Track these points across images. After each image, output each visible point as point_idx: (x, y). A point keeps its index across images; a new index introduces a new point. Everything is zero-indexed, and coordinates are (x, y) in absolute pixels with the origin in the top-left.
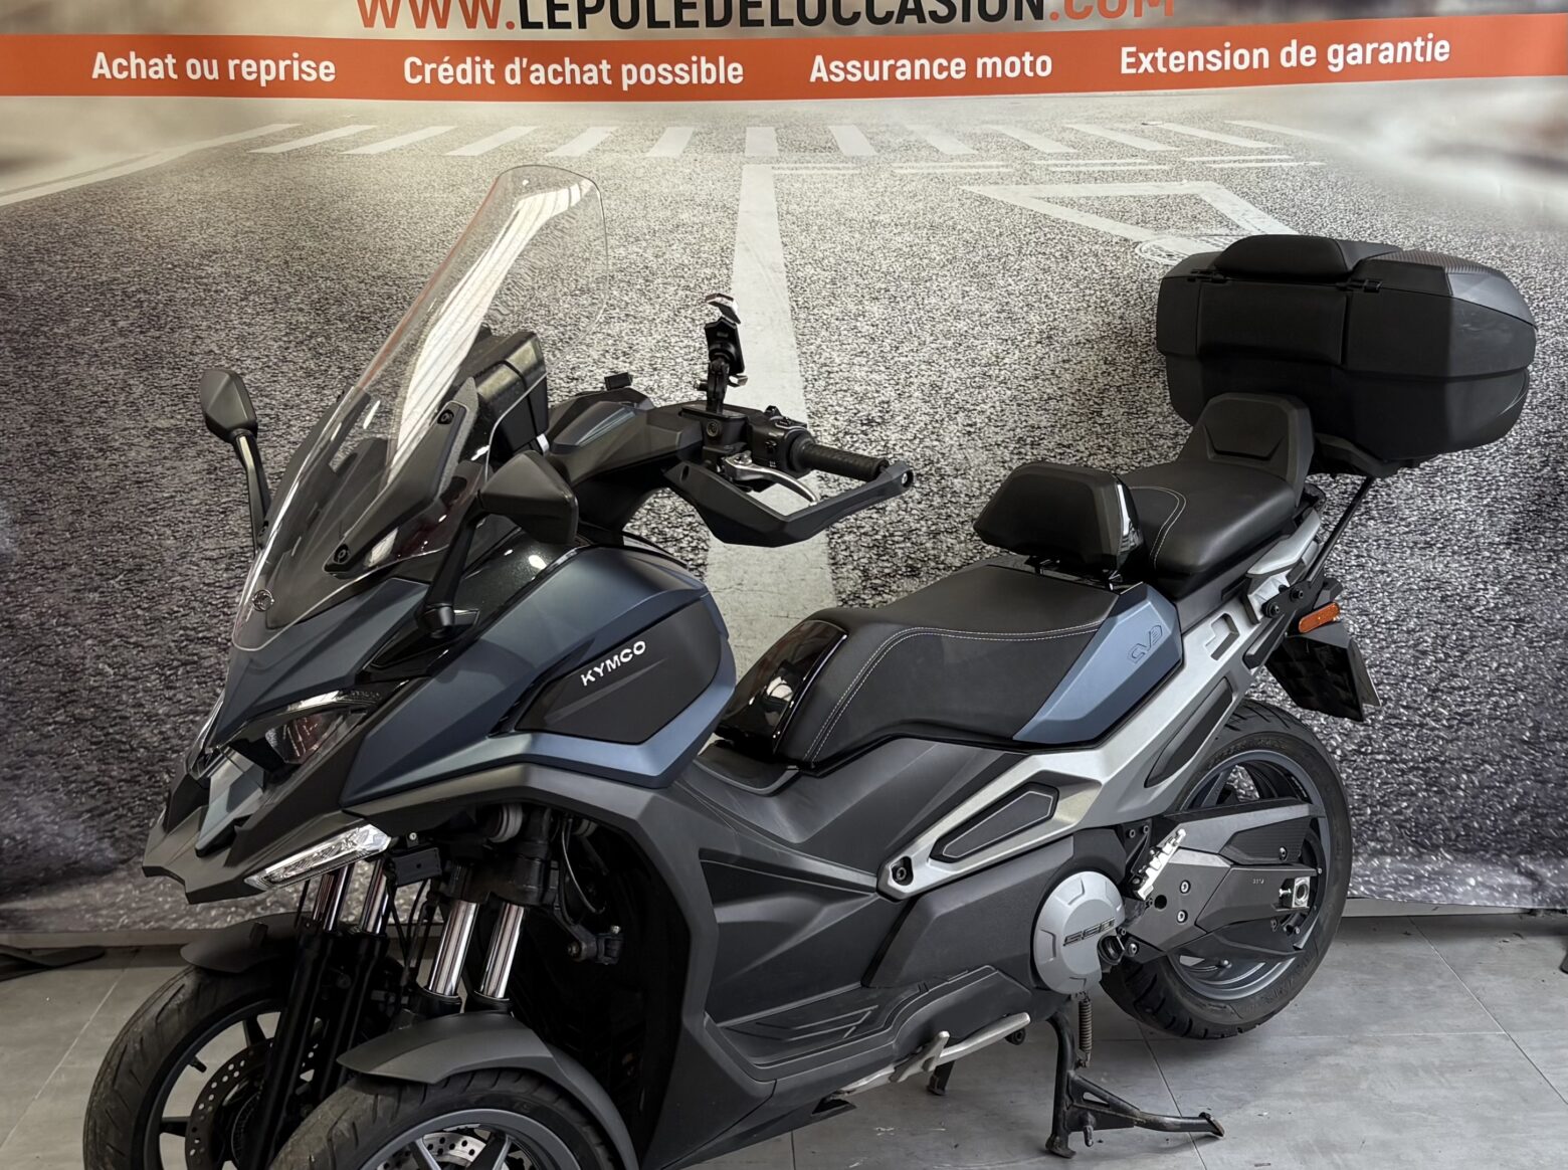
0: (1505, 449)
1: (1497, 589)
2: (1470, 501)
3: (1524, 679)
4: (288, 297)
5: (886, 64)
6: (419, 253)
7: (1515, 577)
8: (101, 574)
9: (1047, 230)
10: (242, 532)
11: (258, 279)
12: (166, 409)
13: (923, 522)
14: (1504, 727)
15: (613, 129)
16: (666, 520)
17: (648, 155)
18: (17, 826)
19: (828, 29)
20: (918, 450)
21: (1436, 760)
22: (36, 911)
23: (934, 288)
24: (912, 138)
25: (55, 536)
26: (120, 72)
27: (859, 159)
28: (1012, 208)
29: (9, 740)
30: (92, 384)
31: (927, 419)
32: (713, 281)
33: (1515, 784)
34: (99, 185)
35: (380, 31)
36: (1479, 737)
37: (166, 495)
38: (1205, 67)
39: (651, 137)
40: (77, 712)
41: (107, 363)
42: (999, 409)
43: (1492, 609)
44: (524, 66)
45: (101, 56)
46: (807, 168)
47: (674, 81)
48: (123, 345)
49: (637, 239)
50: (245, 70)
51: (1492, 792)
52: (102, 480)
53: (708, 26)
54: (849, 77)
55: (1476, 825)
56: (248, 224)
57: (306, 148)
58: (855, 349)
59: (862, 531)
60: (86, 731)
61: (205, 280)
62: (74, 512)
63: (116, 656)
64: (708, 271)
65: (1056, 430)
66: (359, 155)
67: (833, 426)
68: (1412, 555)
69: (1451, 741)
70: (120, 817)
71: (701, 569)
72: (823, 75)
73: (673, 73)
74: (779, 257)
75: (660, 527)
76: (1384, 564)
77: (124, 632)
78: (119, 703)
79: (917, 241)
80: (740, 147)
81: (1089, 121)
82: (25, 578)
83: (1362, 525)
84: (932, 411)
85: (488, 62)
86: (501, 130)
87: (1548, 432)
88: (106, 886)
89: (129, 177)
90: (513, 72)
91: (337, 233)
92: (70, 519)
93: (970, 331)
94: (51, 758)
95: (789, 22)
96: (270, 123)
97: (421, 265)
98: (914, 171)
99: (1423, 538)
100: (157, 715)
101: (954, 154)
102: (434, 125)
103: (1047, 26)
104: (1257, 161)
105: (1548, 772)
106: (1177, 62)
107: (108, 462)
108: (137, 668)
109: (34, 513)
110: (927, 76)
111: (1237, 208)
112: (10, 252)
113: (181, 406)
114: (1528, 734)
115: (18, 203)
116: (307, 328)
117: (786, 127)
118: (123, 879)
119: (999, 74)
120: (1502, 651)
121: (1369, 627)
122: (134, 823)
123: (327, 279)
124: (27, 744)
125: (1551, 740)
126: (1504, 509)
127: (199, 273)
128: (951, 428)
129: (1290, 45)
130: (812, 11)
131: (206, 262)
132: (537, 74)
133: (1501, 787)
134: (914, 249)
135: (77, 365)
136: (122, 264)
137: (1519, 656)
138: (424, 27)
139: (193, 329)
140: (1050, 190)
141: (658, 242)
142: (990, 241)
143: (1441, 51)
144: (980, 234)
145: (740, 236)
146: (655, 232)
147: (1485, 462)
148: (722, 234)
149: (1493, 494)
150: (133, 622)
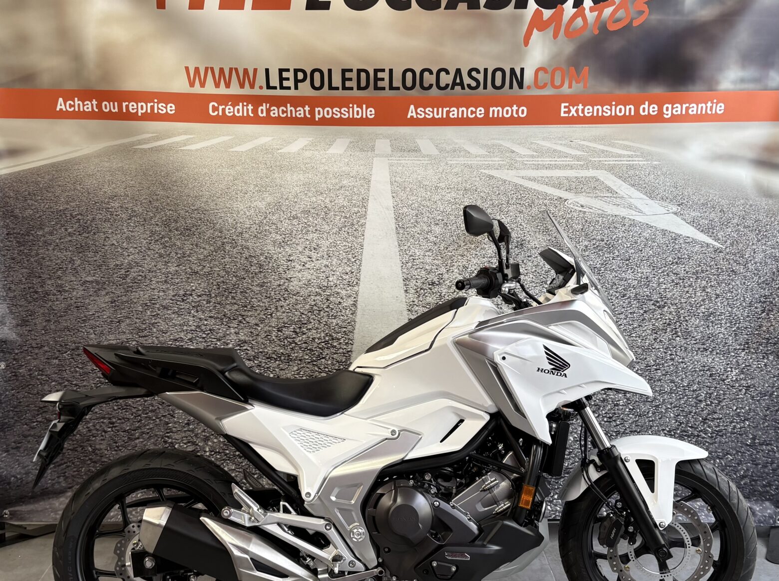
0: (744, 304)
1: (737, 371)
2: (726, 329)
3: (749, 415)
4: (151, 218)
5: (445, 110)
6: (215, 198)
7: (746, 366)
8: (59, 351)
9: (522, 192)
10: (127, 331)
11: (136, 209)
12: (91, 272)
14: (738, 438)
16: (333, 329)
17: (327, 152)
18: (18, 471)
19: (417, 92)
22: (27, 511)
24: (457, 146)
25: (37, 332)
26: (70, 108)
27: (430, 156)
28: (505, 181)
29: (15, 430)
30: (55, 259)
32: (358, 214)
33: (742, 465)
34: (59, 163)
35: (197, 89)
36: (726, 442)
37: (91, 313)
38: (602, 114)
39: (329, 143)
41: (63, 249)
43: (734, 381)
44: (268, 107)
45: (61, 100)
46: (405, 160)
47: (341, 116)
48: (70, 241)
49: (322, 193)
50: (131, 107)
51: (732, 469)
52: (60, 306)
53: (358, 89)
54: (427, 116)
56: (132, 183)
57: (161, 146)
58: (426, 248)
61: (111, 210)
62: (46, 321)
64: (356, 209)
66: (186, 150)
67: (415, 285)
68: (697, 354)
69: (712, 444)
70: (68, 467)
71: (350, 353)
72: (414, 114)
73: (340, 112)
74: (390, 203)
75: (330, 332)
76: (683, 359)
77: (70, 379)
80: (373, 150)
81: (543, 139)
83: (674, 340)
85: (250, 105)
86: (256, 138)
87: (765, 296)
88: (62, 499)
89: (74, 159)
90: (262, 110)
91: (175, 188)
92: (44, 324)
95: (398, 88)
96: (143, 133)
97: (216, 204)
98: (457, 162)
99: (703, 346)
101: (477, 154)
102: (223, 136)
103: (525, 92)
104: (627, 161)
105: (759, 460)
106: (589, 111)
107: (62, 297)
109: (27, 321)
110: (465, 116)
111: (616, 183)
112: (16, 195)
113: (98, 270)
114: (750, 441)
115: (21, 171)
116: (160, 234)
117: (395, 140)
119: (500, 116)
120: (739, 401)
121: (674, 388)
122: (75, 469)
123: (170, 210)
124: (23, 431)
125: (761, 444)
126: (742, 333)
127: (107, 206)
129: (645, 104)
130: (409, 83)
131: (111, 201)
132: (274, 112)
133: (735, 466)
134: (457, 200)
135: (48, 250)
136: (70, 201)
137: (747, 404)
138: (219, 87)
139: (104, 233)
140: (524, 173)
141: (332, 195)
142: (494, 197)
143: (720, 108)
144: (489, 193)
145: (372, 193)
146: (330, 190)
147: (734, 310)
148: (363, 191)
149: (737, 325)
150: (74, 374)
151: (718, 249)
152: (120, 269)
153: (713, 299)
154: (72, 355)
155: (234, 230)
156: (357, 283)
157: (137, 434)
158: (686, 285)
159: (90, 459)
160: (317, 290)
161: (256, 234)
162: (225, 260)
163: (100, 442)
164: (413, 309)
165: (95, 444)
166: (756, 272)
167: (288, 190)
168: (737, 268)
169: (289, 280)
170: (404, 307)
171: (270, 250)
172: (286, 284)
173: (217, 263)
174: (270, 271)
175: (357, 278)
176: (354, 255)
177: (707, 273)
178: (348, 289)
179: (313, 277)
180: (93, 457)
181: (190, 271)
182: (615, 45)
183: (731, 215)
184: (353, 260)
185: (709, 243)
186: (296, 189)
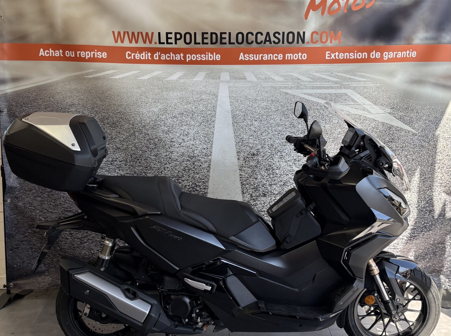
0: (428, 164)
1: (424, 202)
3: (432, 227)
5: (260, 55)
6: (130, 106)
7: (429, 199)
8: (41, 193)
11: (85, 112)
13: (267, 182)
14: (426, 240)
15: (184, 72)
16: (197, 180)
17: (193, 80)
18: (18, 261)
19: (244, 45)
20: (267, 162)
21: (407, 249)
22: (23, 283)
23: (272, 118)
24: (267, 76)
26: (47, 54)
27: (252, 82)
28: (294, 96)
29: (16, 238)
31: (269, 154)
32: (211, 115)
33: (428, 255)
34: (41, 86)
35: (119, 44)
36: (419, 243)
38: (349, 57)
39: (194, 75)
42: (289, 151)
43: (423, 208)
44: (159, 54)
45: (42, 50)
46: (238, 84)
47: (201, 59)
49: (190, 103)
50: (82, 54)
53: (211, 44)
54: (250, 59)
56: (82, 97)
57: (98, 76)
58: (250, 134)
59: (251, 184)
60: (37, 235)
63: (45, 215)
64: (210, 112)
66: (113, 79)
69: (411, 244)
71: (206, 194)
72: (243, 58)
73: (201, 57)
74: (229, 108)
75: (195, 182)
77: (47, 209)
79: (268, 104)
80: (219, 78)
81: (316, 72)
82: (20, 193)
84: (271, 152)
85: (149, 53)
86: (153, 72)
88: (42, 277)
89: (49, 84)
90: (156, 56)
91: (107, 100)
93: (282, 130)
94: (27, 242)
95: (234, 43)
96: (89, 69)
97: (130, 109)
98: (267, 85)
101: (279, 80)
102: (134, 71)
103: (305, 45)
104: (363, 84)
105: (437, 252)
106: (342, 56)
108: (51, 218)
110: (272, 59)
111: (357, 97)
112: (16, 104)
114: (432, 242)
115: (19, 90)
117: (232, 72)
118: (47, 275)
119: (292, 59)
120: (425, 219)
122: (50, 260)
123: (104, 113)
124: (21, 239)
125: (438, 244)
126: (427, 180)
127: (68, 110)
128: (276, 156)
129: (373, 52)
130: (240, 40)
131: (71, 108)
132: (163, 57)
133: (424, 256)
134: (267, 107)
137: (430, 221)
138: (132, 43)
140: (305, 91)
141: (196, 104)
142: (288, 105)
143: (414, 54)
144: (285, 103)
145: (218, 103)
146: (195, 101)
147: (422, 167)
148: (214, 102)
149: (425, 176)
150: (50, 206)
151: (414, 134)
153: (411, 161)
154: (48, 195)
155: (140, 124)
156: (210, 154)
157: (85, 240)
158: (397, 154)
159: (59, 254)
160: (188, 158)
161: (153, 126)
162: (135, 141)
163: (64, 245)
164: (242, 169)
165: (62, 246)
166: (434, 146)
167: (171, 102)
168: (424, 144)
169: (172, 152)
170: (237, 168)
171: (161, 136)
172: (170, 155)
173: (131, 143)
174: (161, 147)
175: (210, 152)
176: (208, 139)
177: (408, 147)
178: (205, 158)
179: (185, 151)
180: (60, 253)
181: (115, 147)
182: (356, 19)
183: (422, 115)
184: (208, 141)
185: (410, 130)
186: (176, 101)
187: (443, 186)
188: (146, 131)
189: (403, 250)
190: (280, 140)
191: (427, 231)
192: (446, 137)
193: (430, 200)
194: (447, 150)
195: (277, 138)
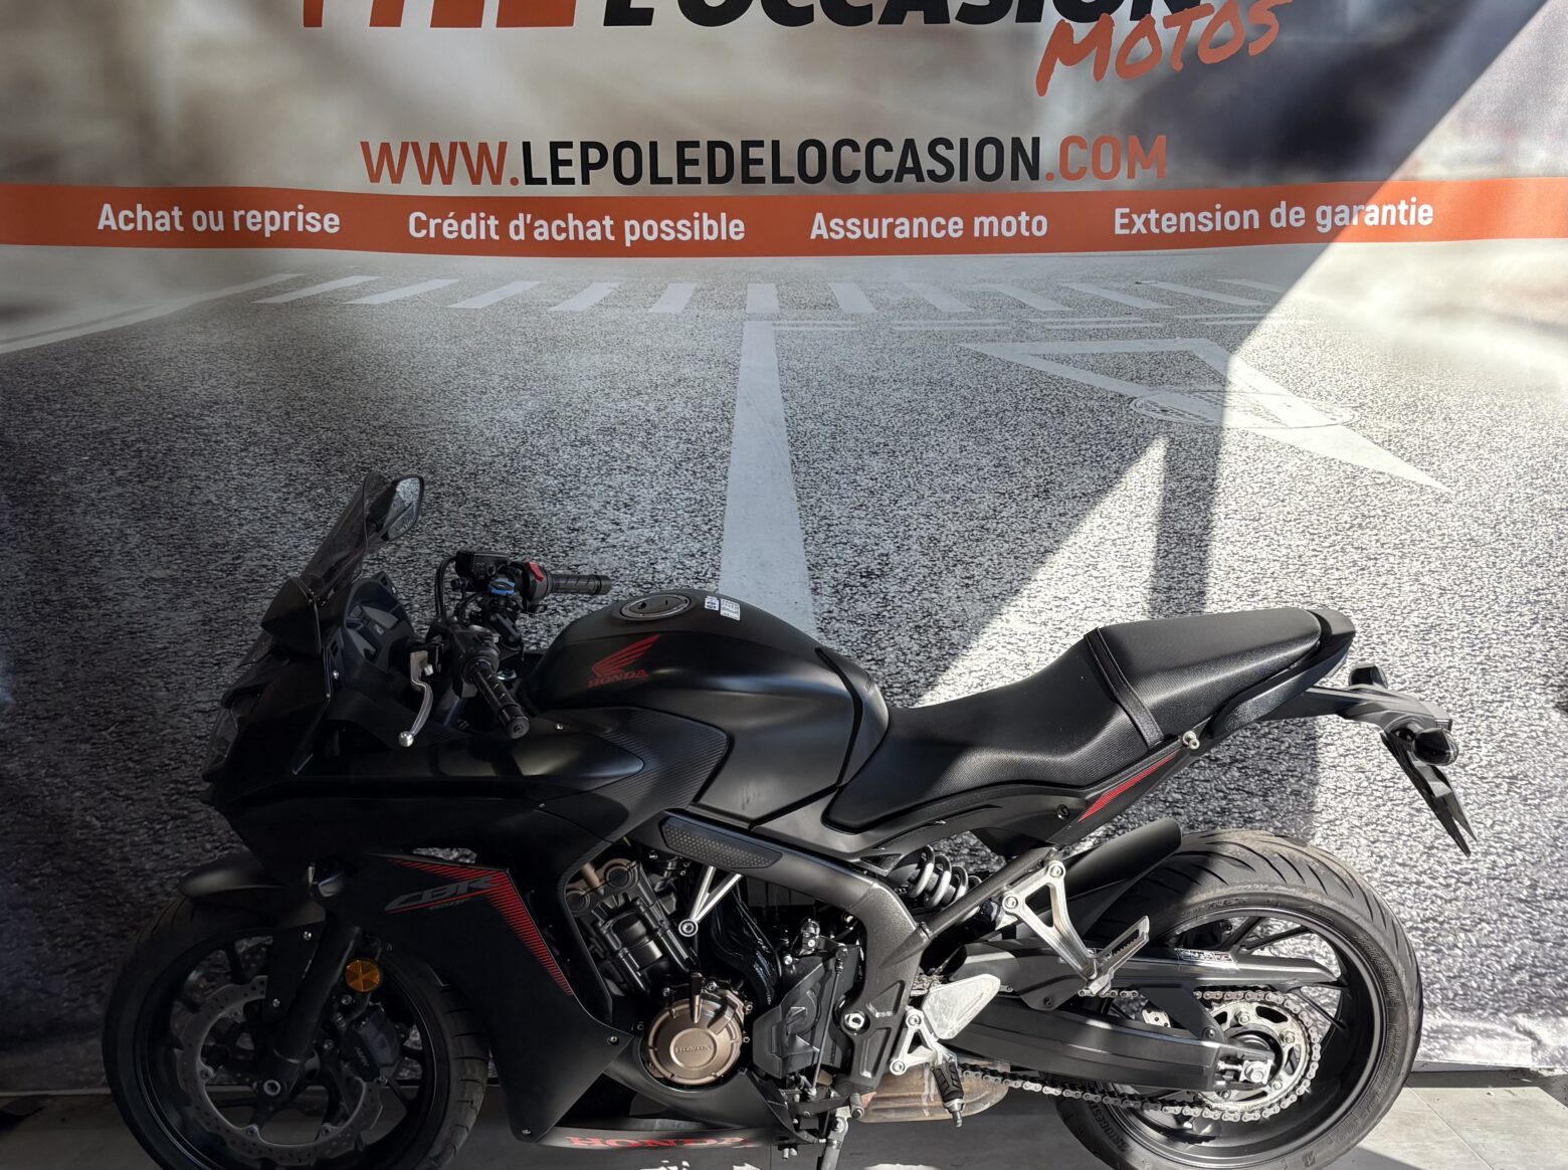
0: (1496, 607)
1: (1490, 747)
2: (1463, 658)
3: (1521, 838)
4: (289, 448)
5: (885, 222)
6: (420, 402)
8: (93, 726)
9: (1043, 386)
11: (259, 430)
12: (163, 559)
13: (921, 674)
14: (1502, 887)
15: (616, 285)
17: (650, 310)
19: (828, 187)
20: (917, 602)
21: (1435, 920)
23: (933, 442)
24: (911, 296)
25: (48, 686)
26: (126, 224)
27: (859, 316)
28: (1009, 364)
30: (88, 533)
31: (926, 571)
32: (714, 435)
33: (1512, 943)
34: (101, 336)
35: (385, 186)
36: (1478, 897)
37: (159, 646)
38: (1196, 228)
39: (654, 293)
40: (64, 864)
41: (103, 512)
42: (996, 562)
43: (1486, 766)
44: (528, 221)
45: (107, 208)
46: (808, 324)
48: (120, 495)
49: (639, 393)
50: (249, 221)
51: (1491, 950)
52: (96, 630)
53: (710, 182)
54: (849, 235)
55: (1475, 985)
56: (250, 375)
57: (309, 297)
58: (854, 503)
60: (73, 884)
61: (206, 431)
62: (67, 662)
63: (104, 809)
64: (710, 425)
65: (1053, 583)
66: (362, 305)
69: (1450, 901)
70: (106, 972)
72: (824, 232)
73: (677, 231)
74: (779, 410)
77: (114, 785)
78: (105, 857)
79: (915, 396)
80: (742, 303)
81: (1083, 280)
82: (14, 728)
84: (930, 564)
85: (492, 218)
86: (504, 284)
87: (1537, 589)
89: (133, 327)
90: (517, 228)
91: (339, 383)
92: (63, 669)
93: (968, 485)
94: (36, 911)
95: (790, 180)
96: (274, 273)
97: (422, 415)
98: (912, 329)
100: (144, 870)
101: (953, 311)
102: (438, 278)
103: (1042, 186)
104: (1249, 318)
105: (1545, 931)
106: (1169, 223)
107: (101, 611)
108: (125, 822)
109: (28, 662)
110: (925, 235)
112: (9, 399)
113: (177, 556)
114: (1525, 892)
115: (19, 352)
116: (307, 480)
117: (786, 284)
119: (996, 234)
120: (1496, 808)
121: (1365, 784)
123: (328, 429)
125: (1548, 898)
126: (1496, 666)
127: (199, 423)
128: (949, 581)
129: (1279, 206)
130: (812, 168)
131: (206, 413)
132: (541, 230)
133: (1499, 946)
134: (913, 404)
135: (73, 513)
136: (122, 414)
138: (429, 183)
139: (191, 479)
140: (1045, 347)
141: (659, 396)
142: (988, 397)
143: (1425, 215)
144: (977, 389)
145: (741, 391)
146: (657, 386)
147: (1478, 619)
148: (723, 389)
149: (1486, 651)
150: (123, 775)
151: (1443, 496)
152: (222, 553)
153: (1434, 597)
154: (119, 734)
155: (459, 469)
156: (714, 575)
158: (1382, 569)
160: (632, 590)
161: (505, 475)
164: (829, 627)
166: (1515, 541)
167: (571, 387)
168: (1480, 533)
170: (810, 624)
171: (534, 509)
173: (424, 538)
175: (713, 566)
176: (706, 519)
177: (1422, 545)
178: (694, 587)
179: (624, 563)
182: (1217, 92)
183: (1465, 427)
184: (706, 528)
185: (1425, 483)
186: (588, 384)
187: (1552, 685)
188: (480, 494)
189: (1420, 926)
190: (961, 523)
191: (1504, 854)
192: (1556, 506)
193: (1512, 739)
194: (1560, 554)
195: (950, 516)
